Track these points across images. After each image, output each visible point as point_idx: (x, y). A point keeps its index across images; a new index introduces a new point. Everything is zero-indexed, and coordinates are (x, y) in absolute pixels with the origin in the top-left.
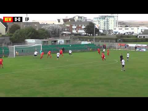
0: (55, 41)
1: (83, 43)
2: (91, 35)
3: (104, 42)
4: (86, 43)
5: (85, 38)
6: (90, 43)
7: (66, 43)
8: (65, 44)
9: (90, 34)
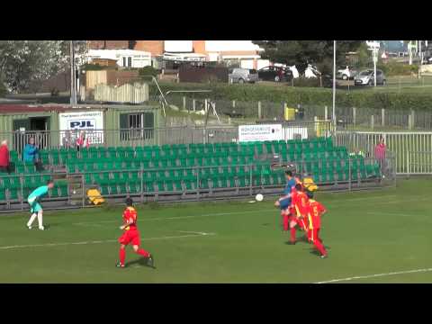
0: (39, 124)
1: (250, 133)
2: (309, 73)
3: (403, 125)
4: (271, 137)
5: (261, 95)
6: (304, 133)
7: (124, 136)
8: (117, 143)
9: (302, 70)
